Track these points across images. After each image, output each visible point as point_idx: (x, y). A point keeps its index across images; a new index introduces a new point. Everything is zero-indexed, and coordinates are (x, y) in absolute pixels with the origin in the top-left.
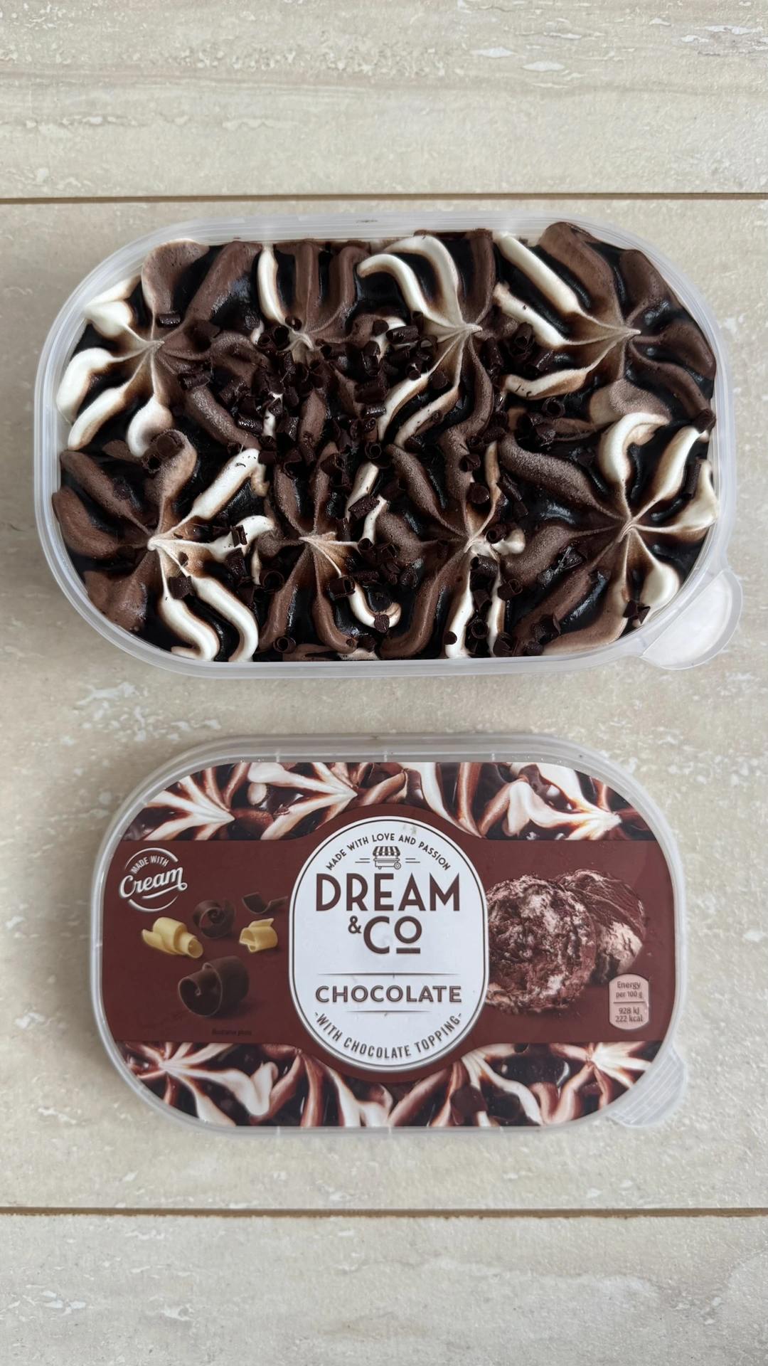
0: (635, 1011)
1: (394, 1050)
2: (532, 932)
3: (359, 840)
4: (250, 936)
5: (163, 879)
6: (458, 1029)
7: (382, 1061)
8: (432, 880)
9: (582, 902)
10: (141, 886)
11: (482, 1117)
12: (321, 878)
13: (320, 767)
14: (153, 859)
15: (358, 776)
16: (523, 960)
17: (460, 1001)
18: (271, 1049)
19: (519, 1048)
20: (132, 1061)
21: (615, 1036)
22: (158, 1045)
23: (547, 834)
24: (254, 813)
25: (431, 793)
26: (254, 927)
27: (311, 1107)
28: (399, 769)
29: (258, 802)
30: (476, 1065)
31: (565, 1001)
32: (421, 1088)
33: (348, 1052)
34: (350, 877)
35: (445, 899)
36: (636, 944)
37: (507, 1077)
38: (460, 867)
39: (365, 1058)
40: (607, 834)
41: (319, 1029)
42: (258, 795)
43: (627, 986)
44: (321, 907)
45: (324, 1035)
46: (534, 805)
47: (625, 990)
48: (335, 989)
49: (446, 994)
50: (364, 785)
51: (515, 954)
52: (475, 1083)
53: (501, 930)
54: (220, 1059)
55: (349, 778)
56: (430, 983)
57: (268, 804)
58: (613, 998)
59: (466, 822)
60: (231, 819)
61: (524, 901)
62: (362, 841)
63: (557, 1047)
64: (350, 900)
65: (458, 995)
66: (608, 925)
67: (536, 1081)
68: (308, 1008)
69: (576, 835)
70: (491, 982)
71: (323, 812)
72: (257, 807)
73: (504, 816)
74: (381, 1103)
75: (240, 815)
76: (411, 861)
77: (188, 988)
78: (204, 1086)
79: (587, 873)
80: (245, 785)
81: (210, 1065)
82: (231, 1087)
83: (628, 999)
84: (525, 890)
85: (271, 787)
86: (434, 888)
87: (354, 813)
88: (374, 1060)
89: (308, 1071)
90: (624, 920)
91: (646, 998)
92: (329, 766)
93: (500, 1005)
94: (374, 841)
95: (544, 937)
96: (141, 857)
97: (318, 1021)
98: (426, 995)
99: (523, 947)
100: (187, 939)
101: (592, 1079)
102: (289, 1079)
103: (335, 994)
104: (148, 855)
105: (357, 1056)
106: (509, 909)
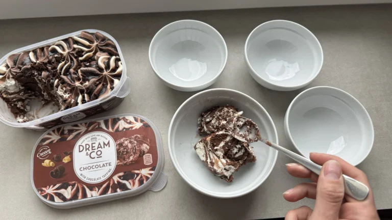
6: (111, 171)
7: (95, 181)
10: (41, 154)
12: (80, 146)
21: (145, 167)
26: (66, 158)
27: (80, 194)
33: (87, 181)
34: (86, 145)
35: (106, 145)
38: (109, 139)
39: (91, 181)
41: (81, 177)
49: (108, 164)
53: (119, 149)
56: (104, 163)
61: (124, 143)
64: (86, 149)
72: (66, 134)
86: (104, 144)
98: (104, 165)
100: (51, 163)
103: (84, 169)
106: (121, 145)
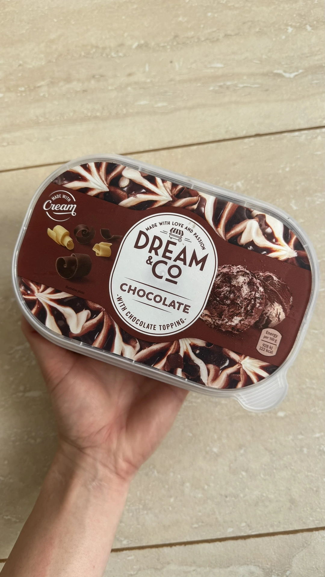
0: (270, 348)
1: (149, 324)
2: (234, 293)
3: (166, 222)
4: (99, 248)
5: (66, 207)
8: (194, 252)
9: (264, 287)
11: (179, 372)
13: (159, 180)
14: (64, 196)
15: (175, 191)
16: (224, 304)
17: (188, 313)
18: (91, 304)
19: (208, 344)
20: (23, 288)
22: (38, 284)
23: (258, 249)
24: (119, 191)
25: (209, 212)
28: (197, 195)
29: (123, 186)
30: (185, 345)
31: (238, 330)
32: (155, 347)
36: (282, 316)
37: (197, 356)
40: (288, 259)
42: (124, 183)
43: (271, 334)
44: (136, 246)
45: (118, 306)
46: (257, 234)
47: (269, 336)
48: (130, 286)
50: (177, 196)
51: (222, 300)
52: (182, 354)
54: (65, 301)
55: (171, 191)
57: (127, 189)
58: (262, 338)
59: (221, 231)
60: (107, 189)
62: (167, 223)
63: (226, 350)
65: (188, 309)
66: (272, 303)
67: (211, 363)
68: (115, 291)
69: (272, 255)
70: (205, 309)
71: (153, 202)
73: (240, 234)
74: (134, 347)
75: (113, 189)
76: (187, 240)
77: (61, 262)
78: (54, 311)
79: (271, 274)
80: (120, 176)
81: (60, 302)
82: (66, 316)
83: (268, 340)
84: (238, 272)
85: (132, 182)
87: (167, 208)
88: (138, 326)
89: (105, 320)
90: (281, 303)
91: (278, 344)
92: (163, 181)
93: (206, 321)
94: (173, 225)
95: (239, 297)
96: (58, 193)
97: (117, 299)
99: (227, 298)
101: (238, 372)
102: (94, 321)
104: (62, 193)
105: (130, 321)
